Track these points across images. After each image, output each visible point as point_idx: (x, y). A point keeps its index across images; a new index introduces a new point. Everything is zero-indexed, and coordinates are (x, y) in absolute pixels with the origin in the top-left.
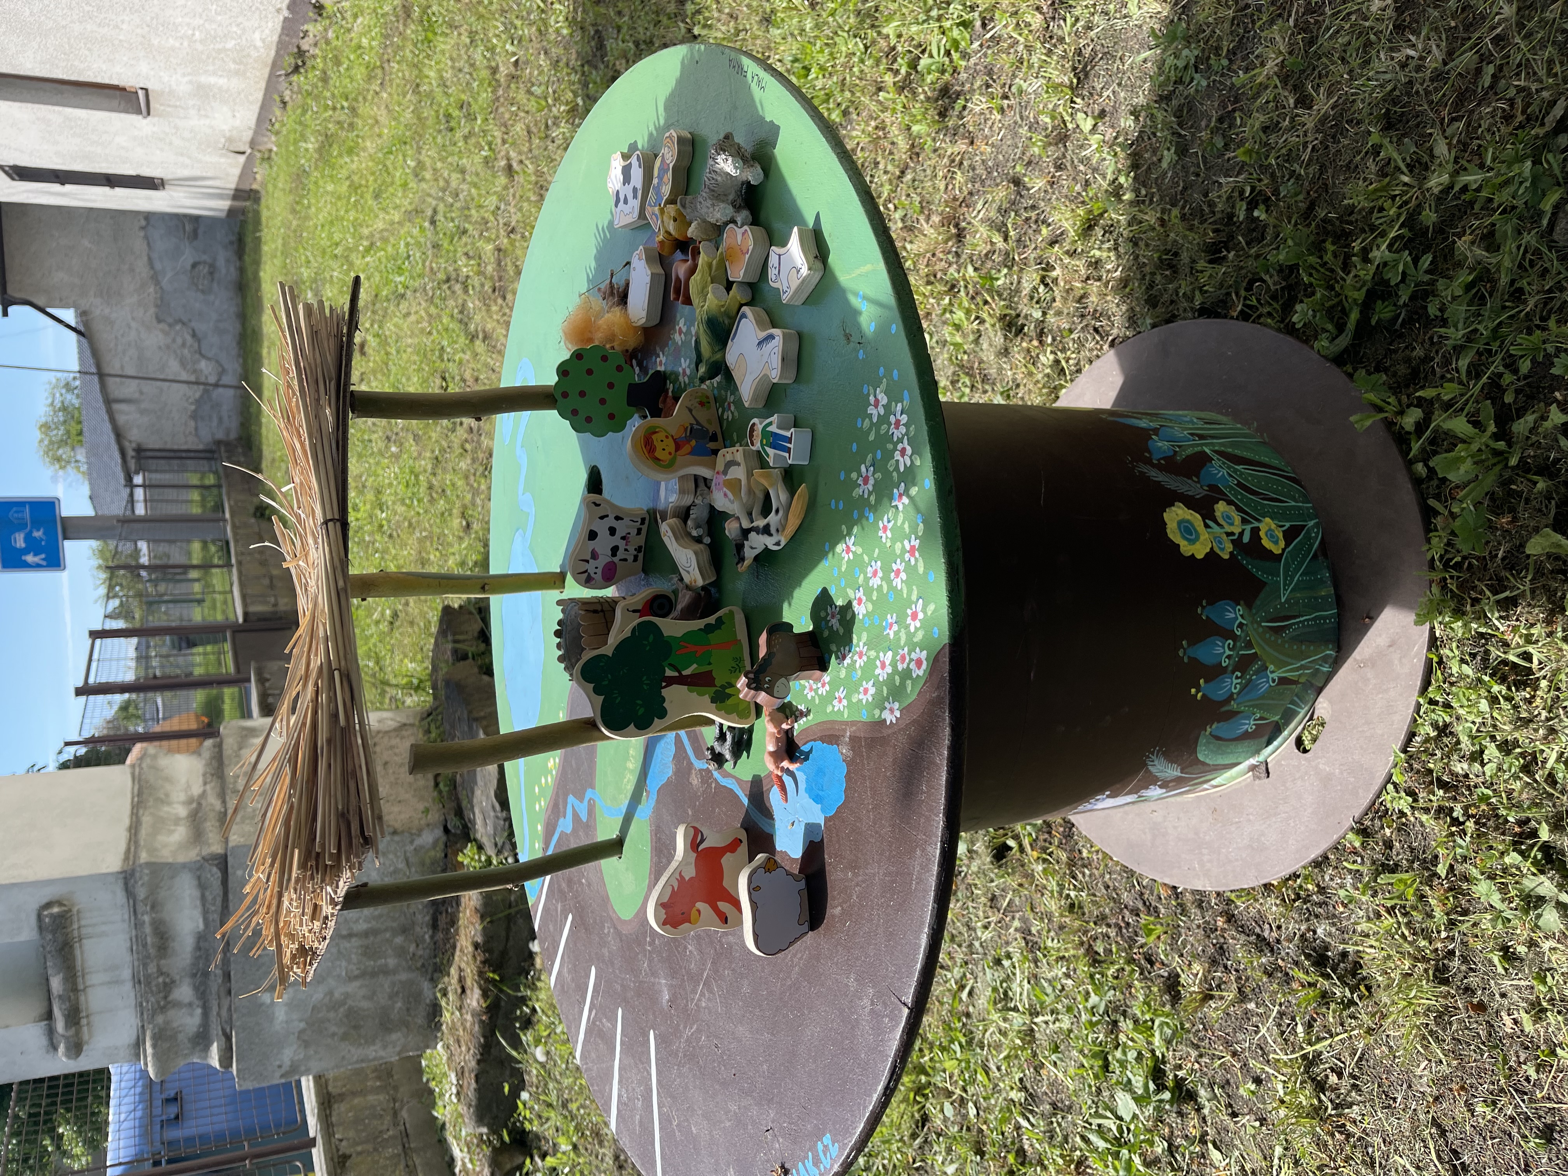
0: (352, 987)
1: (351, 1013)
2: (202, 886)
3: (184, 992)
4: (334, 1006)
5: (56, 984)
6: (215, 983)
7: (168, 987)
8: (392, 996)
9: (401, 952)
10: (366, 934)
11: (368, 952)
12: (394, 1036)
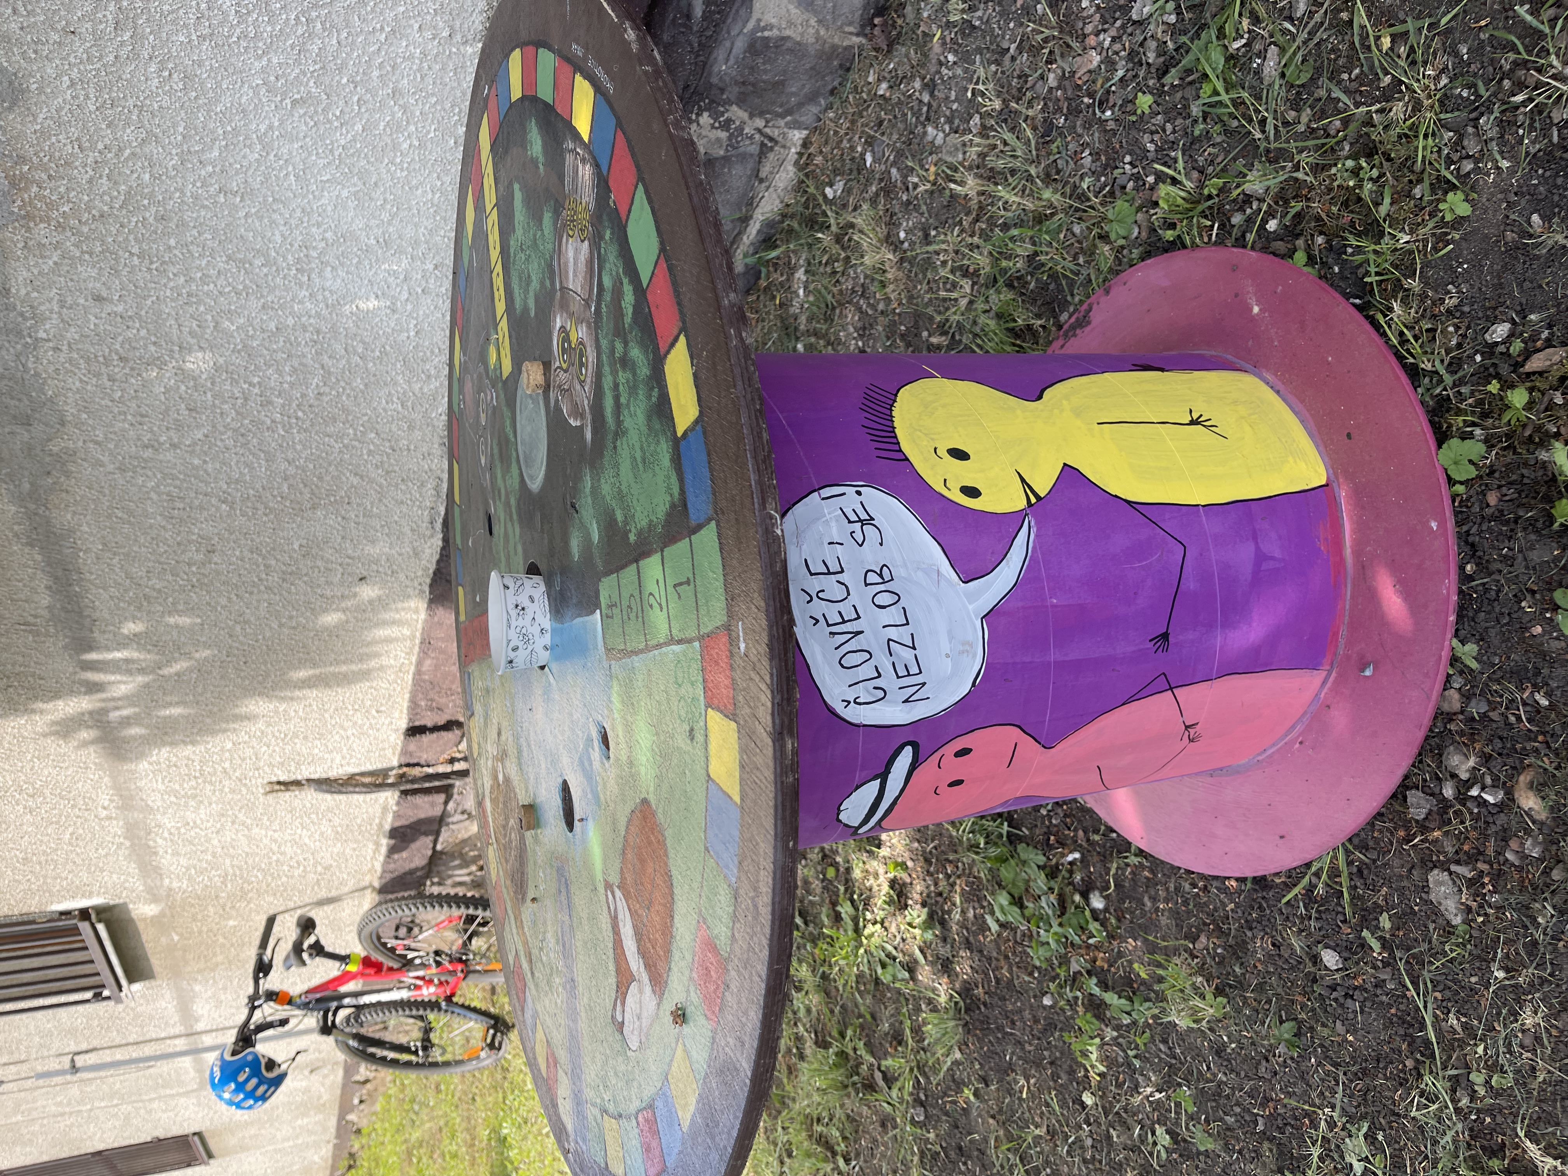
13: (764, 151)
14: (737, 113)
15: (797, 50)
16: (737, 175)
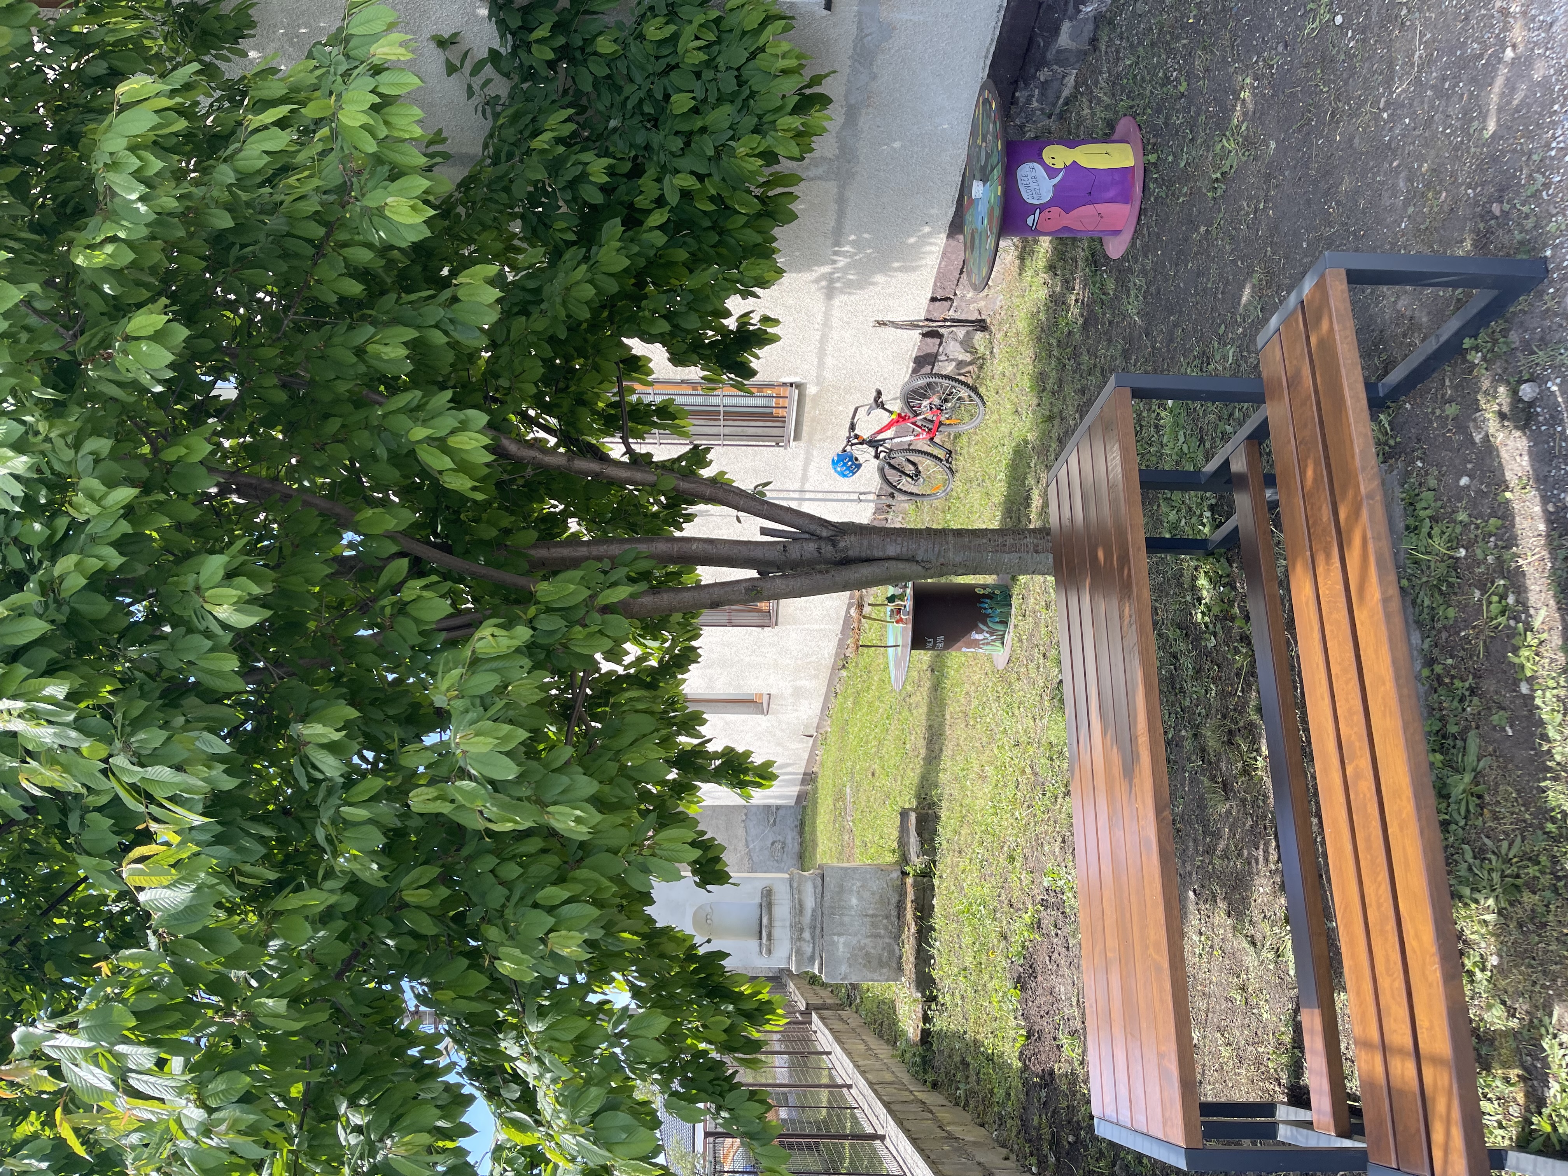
0: (868, 941)
1: (867, 954)
2: (815, 887)
3: (807, 935)
4: (861, 949)
5: (765, 921)
6: (818, 931)
7: (802, 930)
8: (883, 949)
9: (886, 928)
10: (872, 916)
11: (874, 925)
12: (885, 970)
13: (1064, 77)
14: (1055, 67)
15: (1070, 51)
16: (1055, 85)
